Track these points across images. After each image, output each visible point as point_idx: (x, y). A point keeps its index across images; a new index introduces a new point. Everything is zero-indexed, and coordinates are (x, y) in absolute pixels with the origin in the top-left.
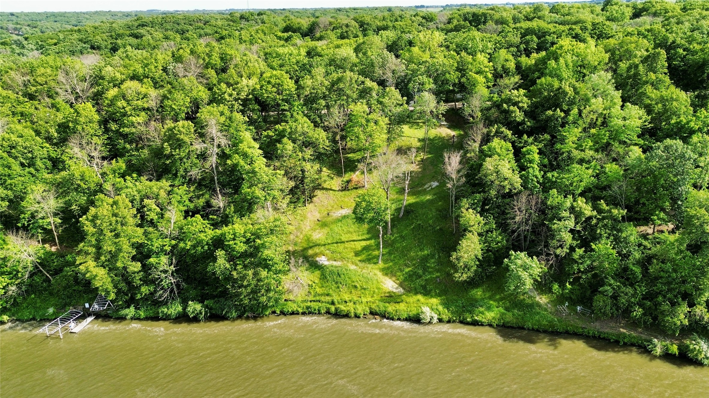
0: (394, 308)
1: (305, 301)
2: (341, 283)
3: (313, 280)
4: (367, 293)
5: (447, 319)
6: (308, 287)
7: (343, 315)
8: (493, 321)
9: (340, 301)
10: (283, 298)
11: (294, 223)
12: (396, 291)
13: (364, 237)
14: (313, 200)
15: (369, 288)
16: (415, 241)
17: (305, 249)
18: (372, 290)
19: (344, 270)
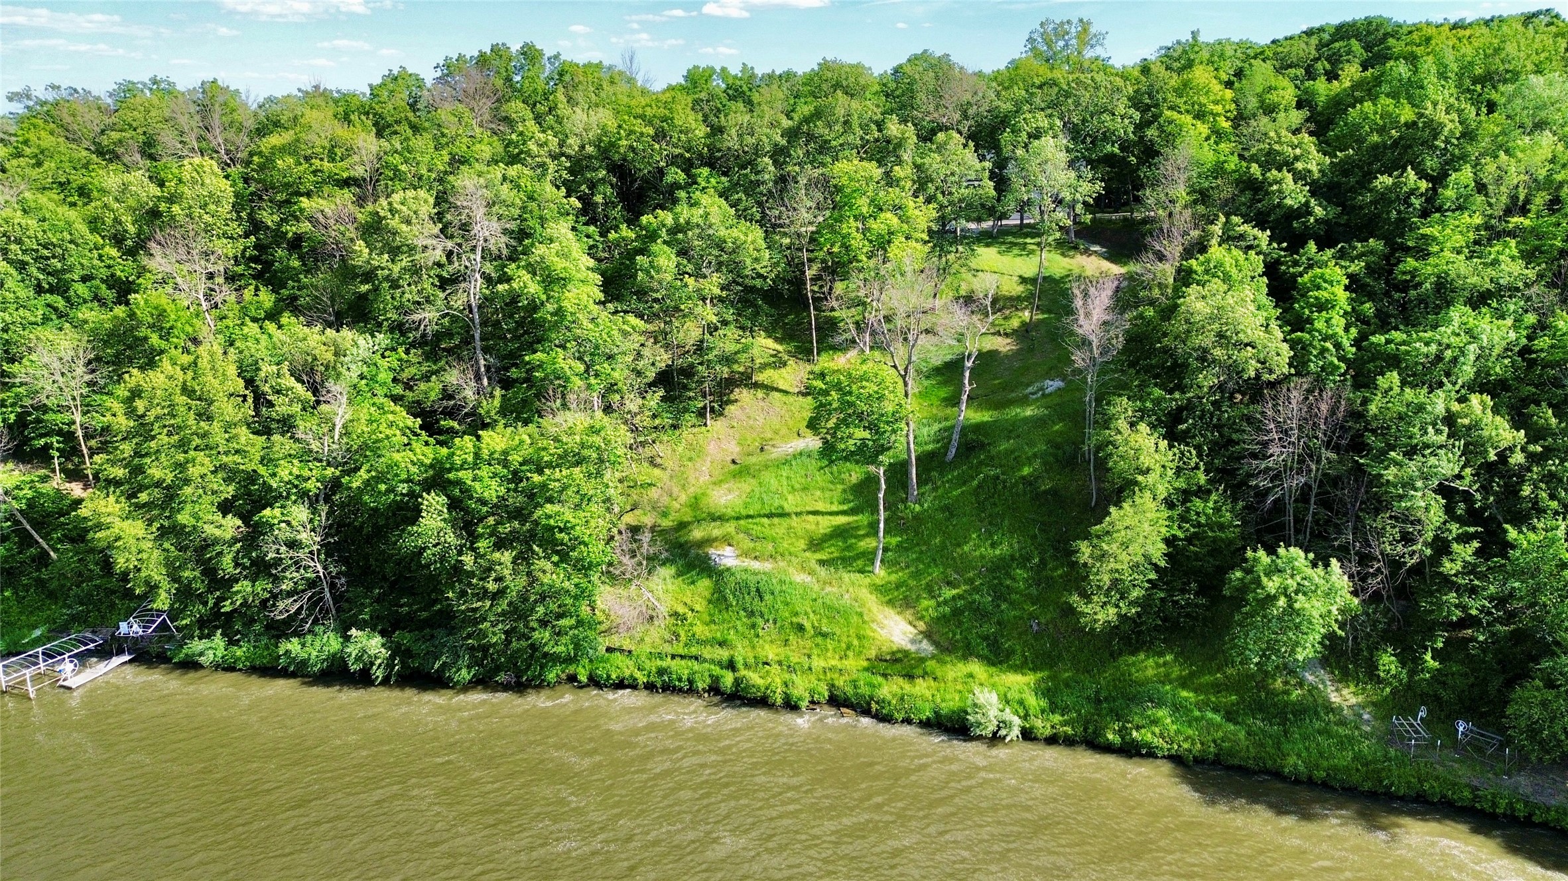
0: (895, 688)
1: (660, 656)
2: (762, 616)
3: (689, 602)
4: (829, 646)
5: (1048, 732)
6: (673, 621)
7: (755, 699)
8: (1186, 746)
9: (751, 661)
10: (603, 643)
11: (669, 464)
12: (912, 648)
13: (845, 507)
14: (726, 412)
15: (838, 633)
16: (981, 521)
17: (682, 526)
18: (845, 639)
19: (774, 581)
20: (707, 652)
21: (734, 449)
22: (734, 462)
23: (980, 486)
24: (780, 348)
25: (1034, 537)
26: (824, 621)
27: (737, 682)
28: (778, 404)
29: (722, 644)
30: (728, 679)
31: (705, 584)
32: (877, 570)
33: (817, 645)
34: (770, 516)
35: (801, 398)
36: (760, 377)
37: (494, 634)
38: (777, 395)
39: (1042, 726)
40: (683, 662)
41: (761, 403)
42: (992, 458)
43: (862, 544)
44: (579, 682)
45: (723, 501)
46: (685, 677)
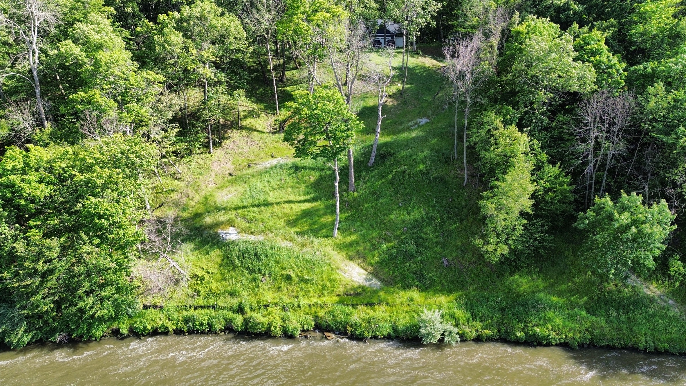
0: (363, 315)
1: (186, 308)
2: (260, 272)
3: (205, 267)
4: (311, 289)
5: (474, 335)
6: (194, 281)
7: (260, 333)
8: (571, 335)
9: (255, 305)
10: (140, 303)
11: (186, 178)
12: (367, 284)
13: (308, 197)
14: (223, 144)
15: (315, 279)
16: (397, 199)
17: (197, 215)
18: (320, 283)
19: (267, 247)
20: (221, 302)
21: (230, 167)
22: (230, 174)
23: (393, 178)
24: (255, 106)
25: (433, 206)
26: (305, 271)
27: (246, 322)
28: (256, 139)
29: (232, 294)
30: (239, 320)
31: (216, 254)
32: (336, 235)
33: (302, 289)
34: (258, 206)
35: (271, 135)
36: (244, 123)
37: (45, 304)
38: (255, 133)
39: (470, 332)
40: (204, 311)
41: (246, 139)
42: (399, 161)
43: (323, 219)
44: (122, 334)
45: (225, 199)
46: (205, 322)
